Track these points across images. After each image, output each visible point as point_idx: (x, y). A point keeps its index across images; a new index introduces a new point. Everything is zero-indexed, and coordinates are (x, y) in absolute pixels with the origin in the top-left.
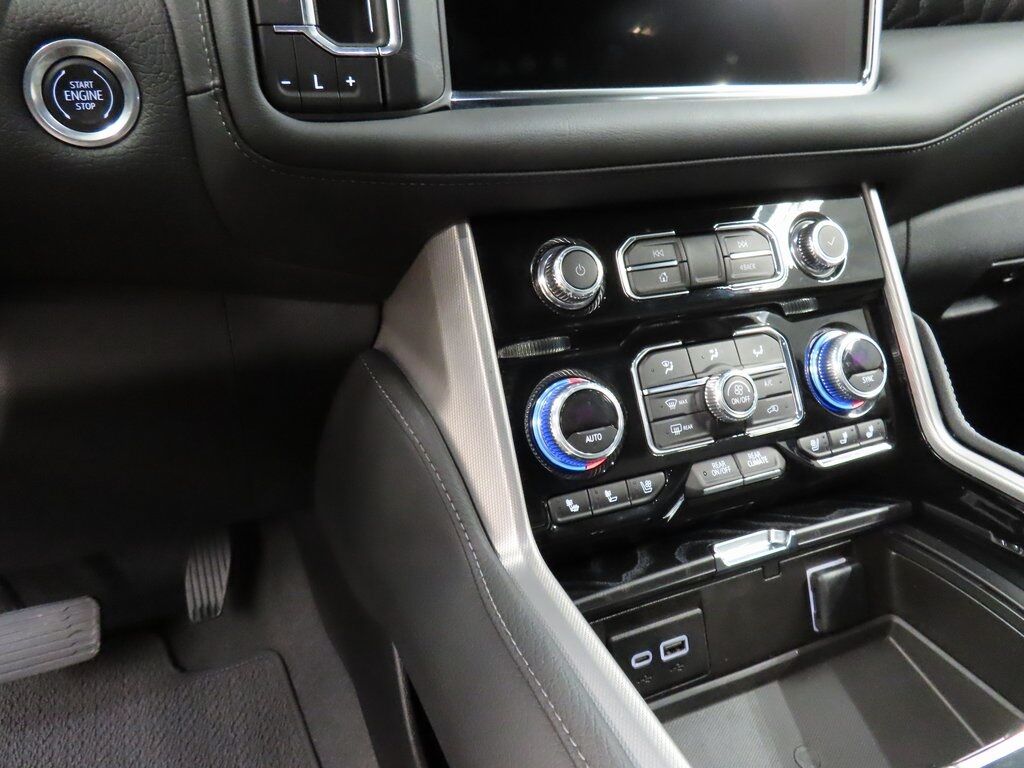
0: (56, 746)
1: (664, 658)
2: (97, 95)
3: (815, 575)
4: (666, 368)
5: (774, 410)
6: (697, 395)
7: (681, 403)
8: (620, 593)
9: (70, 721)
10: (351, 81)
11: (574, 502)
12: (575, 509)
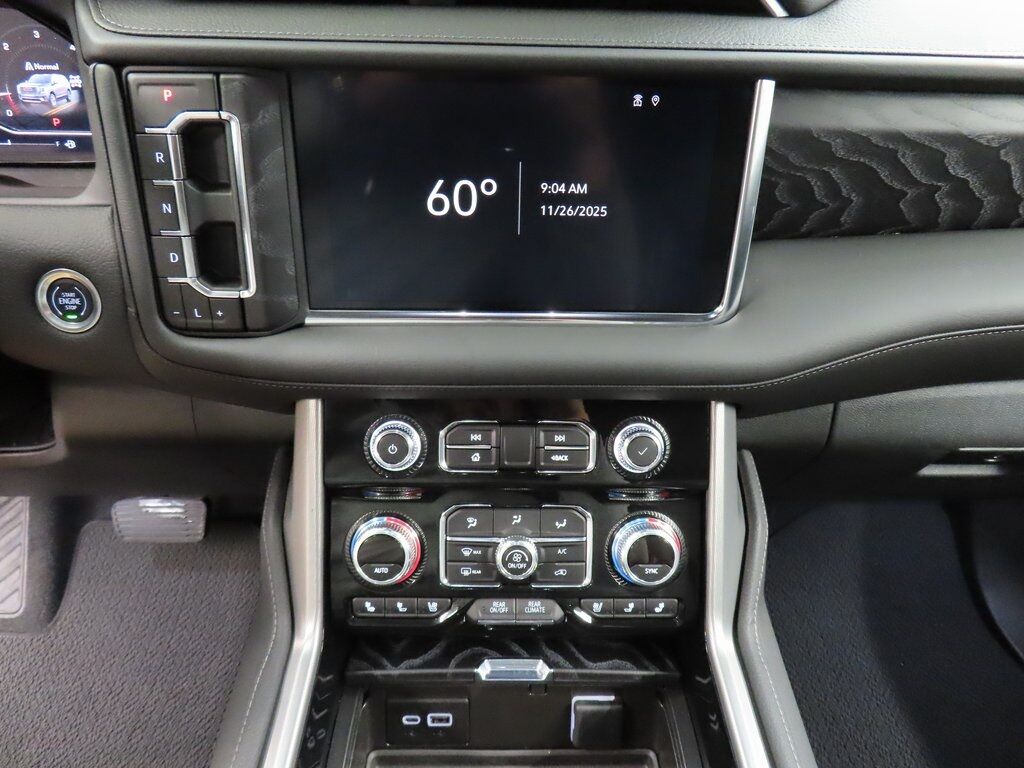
0: (180, 586)
1: (430, 723)
2: (77, 301)
3: (577, 702)
4: (469, 524)
5: (562, 573)
6: (491, 550)
7: (475, 552)
8: (389, 676)
9: (193, 573)
10: (220, 313)
11: (372, 605)
12: (372, 609)
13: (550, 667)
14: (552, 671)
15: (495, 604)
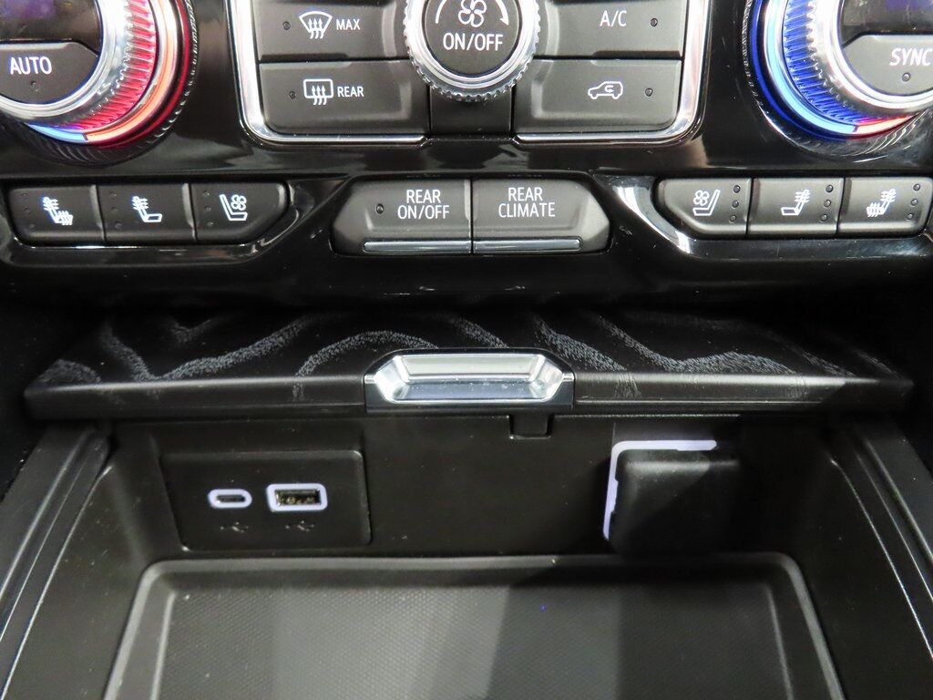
3: (624, 457)
7: (341, 25)
11: (62, 208)
12: (65, 218)
13: (565, 369)
14: (570, 377)
15: (413, 194)
